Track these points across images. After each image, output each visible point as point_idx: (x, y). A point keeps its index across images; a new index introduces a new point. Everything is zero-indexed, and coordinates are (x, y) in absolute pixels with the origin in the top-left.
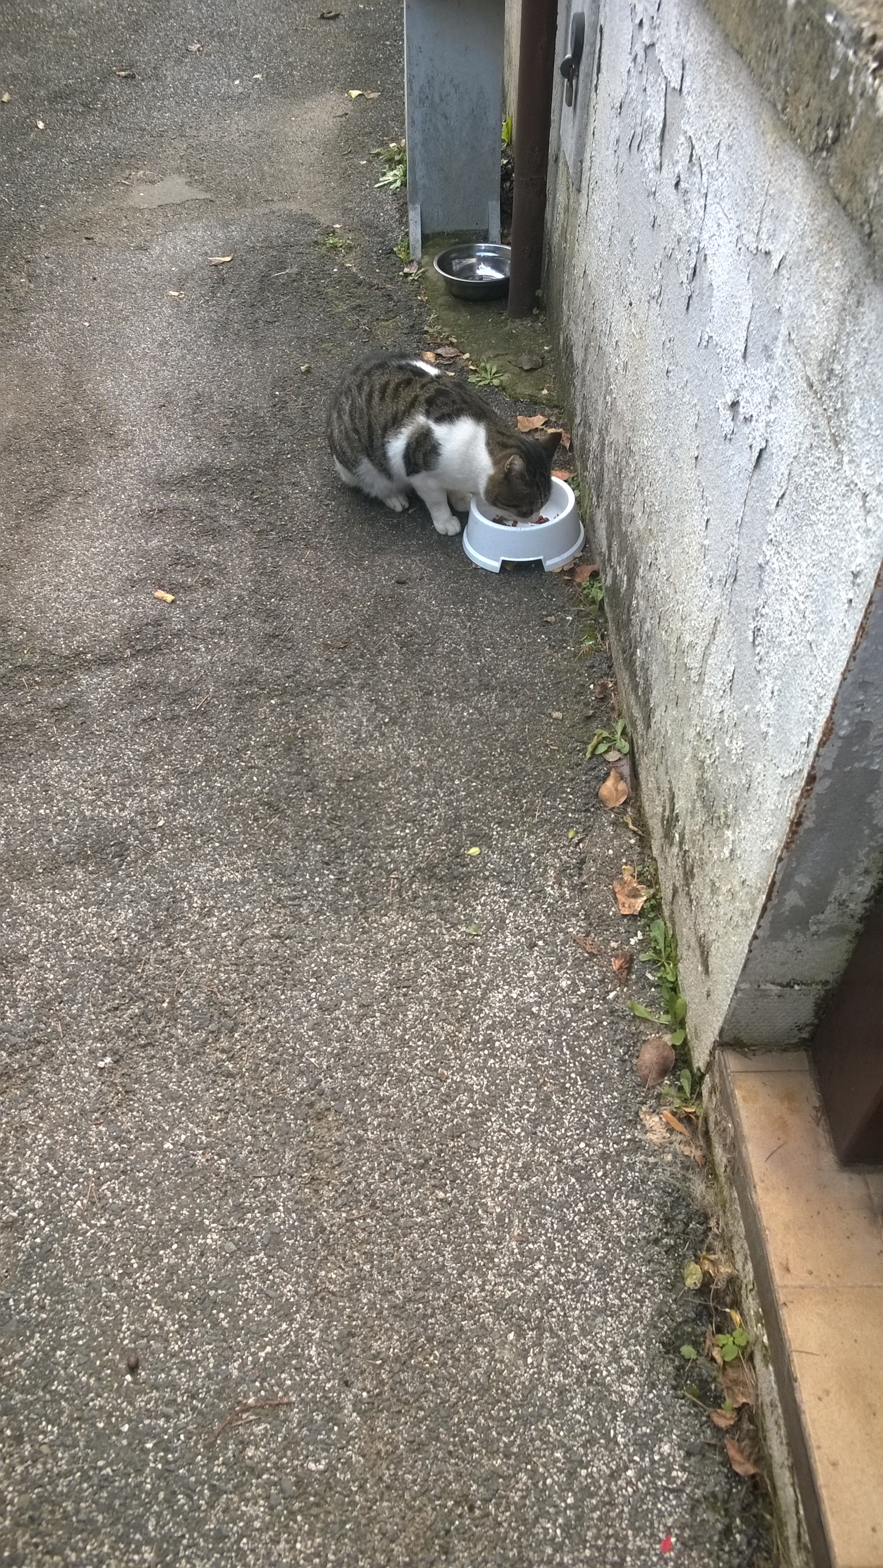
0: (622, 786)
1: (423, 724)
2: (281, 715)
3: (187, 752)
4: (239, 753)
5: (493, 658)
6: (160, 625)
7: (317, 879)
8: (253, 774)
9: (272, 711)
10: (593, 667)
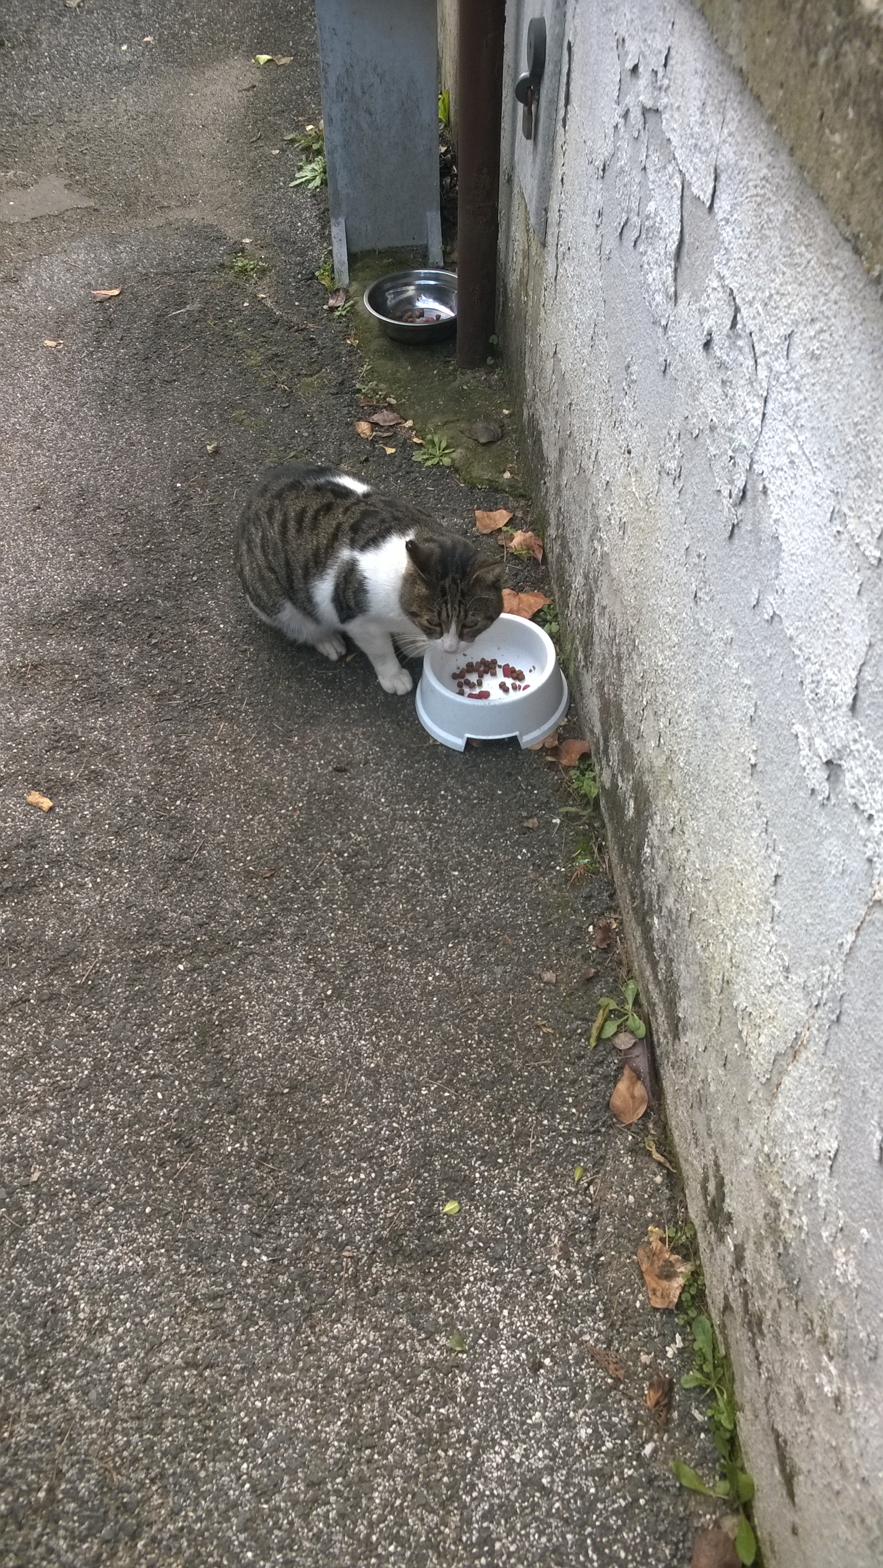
0: (640, 1090)
1: (376, 998)
2: (193, 988)
3: (71, 1057)
4: (136, 1056)
5: (461, 886)
6: (35, 847)
7: (245, 1264)
8: (156, 1089)
9: (181, 982)
10: (589, 897)
